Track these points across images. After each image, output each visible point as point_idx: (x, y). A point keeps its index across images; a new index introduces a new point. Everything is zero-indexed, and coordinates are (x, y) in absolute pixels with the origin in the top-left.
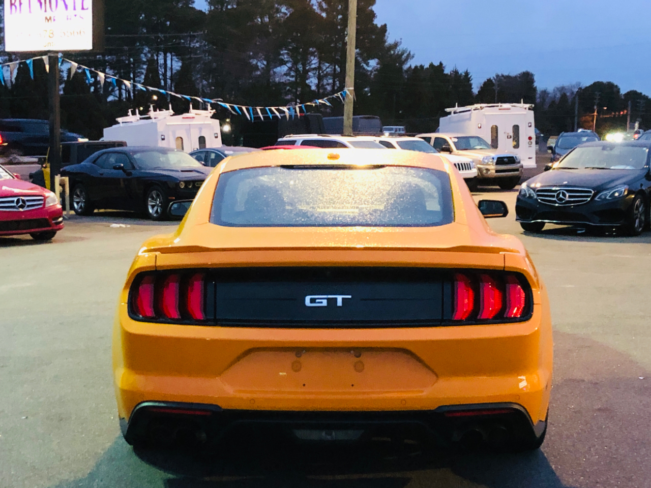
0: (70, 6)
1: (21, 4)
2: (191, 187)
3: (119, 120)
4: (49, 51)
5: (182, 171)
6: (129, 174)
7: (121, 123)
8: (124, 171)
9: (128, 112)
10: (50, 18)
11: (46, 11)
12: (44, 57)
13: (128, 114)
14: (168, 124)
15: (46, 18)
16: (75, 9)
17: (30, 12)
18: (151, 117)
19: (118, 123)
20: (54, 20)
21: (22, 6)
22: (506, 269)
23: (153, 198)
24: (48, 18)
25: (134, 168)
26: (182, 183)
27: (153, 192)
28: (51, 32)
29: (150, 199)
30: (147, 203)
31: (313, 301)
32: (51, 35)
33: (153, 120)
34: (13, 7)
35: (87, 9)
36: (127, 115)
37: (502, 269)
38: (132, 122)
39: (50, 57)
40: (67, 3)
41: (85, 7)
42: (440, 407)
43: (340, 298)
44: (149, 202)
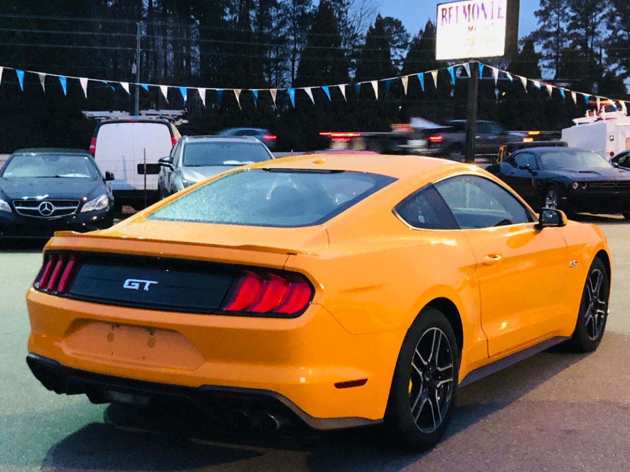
0: (489, 16)
1: (450, 16)
2: (584, 188)
3: (576, 121)
4: (470, 59)
5: (580, 172)
6: (535, 174)
7: (577, 124)
8: (530, 171)
9: (586, 113)
10: (472, 28)
11: (469, 21)
12: (464, 65)
13: (586, 115)
14: (618, 124)
15: (469, 28)
16: (492, 18)
17: (457, 22)
18: (602, 118)
19: (574, 124)
20: (475, 29)
21: (451, 17)
22: (286, 269)
23: (550, 198)
24: (471, 28)
25: (538, 168)
26: (576, 183)
27: (550, 192)
28: (472, 40)
29: (547, 199)
30: (545, 202)
31: (130, 284)
32: (472, 44)
33: (604, 121)
34: (444, 18)
35: (502, 17)
36: (584, 116)
37: (282, 269)
38: (588, 123)
39: (470, 64)
40: (486, 13)
41: (501, 16)
42: (202, 386)
43: (148, 283)
44: (547, 201)
